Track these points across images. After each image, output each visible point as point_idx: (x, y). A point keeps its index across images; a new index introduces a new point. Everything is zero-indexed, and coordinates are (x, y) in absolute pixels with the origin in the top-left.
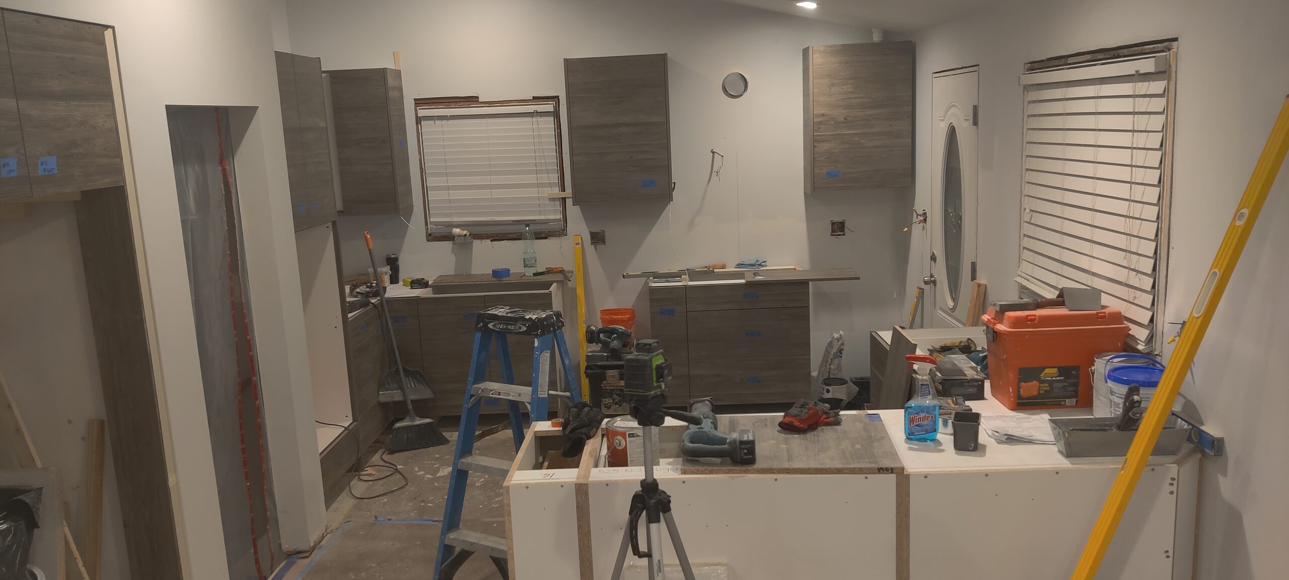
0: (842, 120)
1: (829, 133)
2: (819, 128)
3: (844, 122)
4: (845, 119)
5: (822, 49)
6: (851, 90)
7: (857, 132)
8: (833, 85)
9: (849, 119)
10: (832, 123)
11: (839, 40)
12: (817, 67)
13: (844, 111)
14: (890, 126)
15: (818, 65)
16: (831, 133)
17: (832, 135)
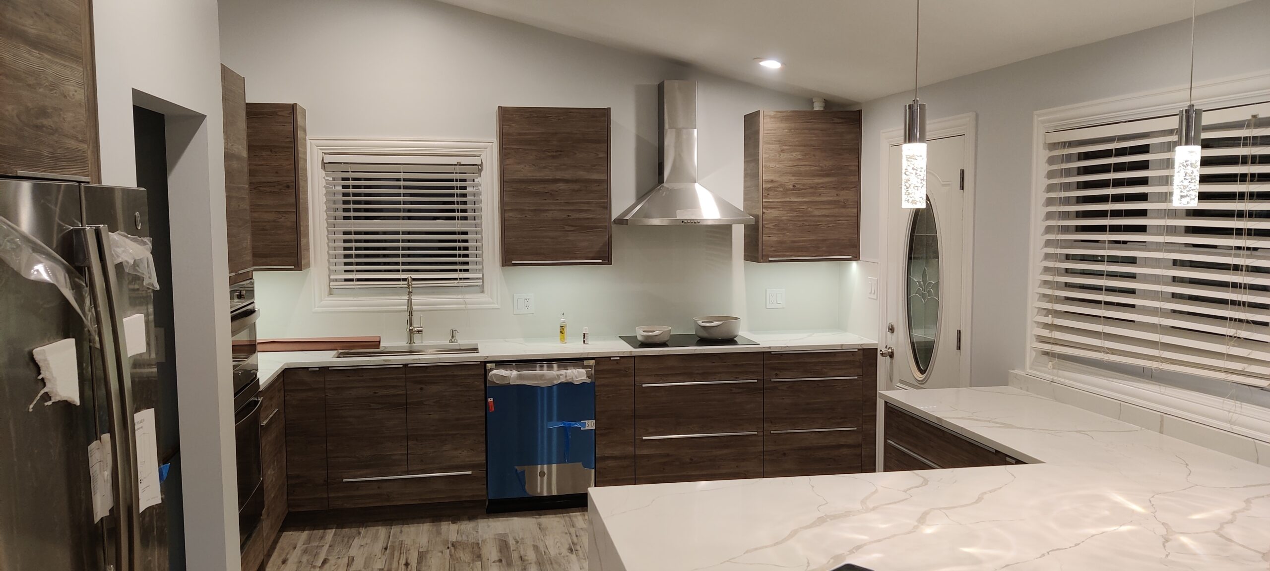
0: (791, 187)
1: (777, 200)
2: (768, 194)
3: (793, 190)
4: (794, 186)
5: (772, 114)
6: (800, 157)
7: (804, 199)
8: (782, 151)
9: (798, 186)
10: (781, 189)
11: (789, 108)
12: (766, 132)
13: (793, 178)
14: (837, 195)
15: (768, 130)
16: (779, 200)
17: (780, 202)
